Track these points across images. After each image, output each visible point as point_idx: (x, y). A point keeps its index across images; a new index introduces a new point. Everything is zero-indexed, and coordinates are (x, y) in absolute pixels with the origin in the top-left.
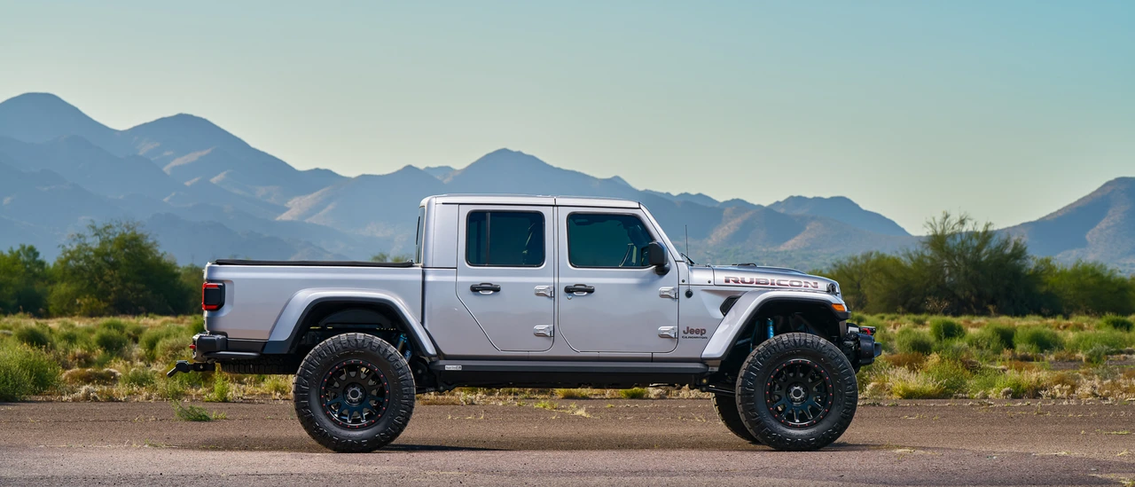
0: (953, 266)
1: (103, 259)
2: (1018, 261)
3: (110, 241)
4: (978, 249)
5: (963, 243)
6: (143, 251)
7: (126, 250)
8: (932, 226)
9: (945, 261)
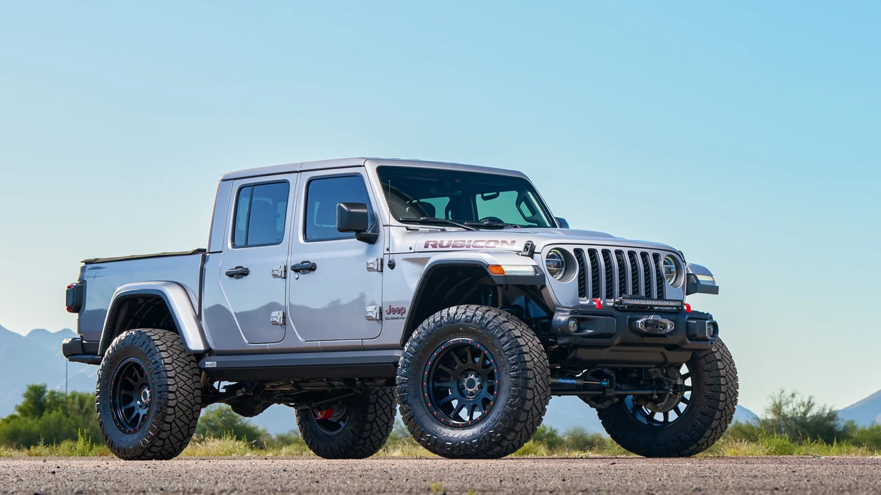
0: (787, 425)
1: (207, 424)
2: (832, 422)
3: (212, 412)
4: (805, 413)
5: (794, 409)
6: (234, 418)
7: (223, 418)
8: (772, 398)
9: (783, 422)
